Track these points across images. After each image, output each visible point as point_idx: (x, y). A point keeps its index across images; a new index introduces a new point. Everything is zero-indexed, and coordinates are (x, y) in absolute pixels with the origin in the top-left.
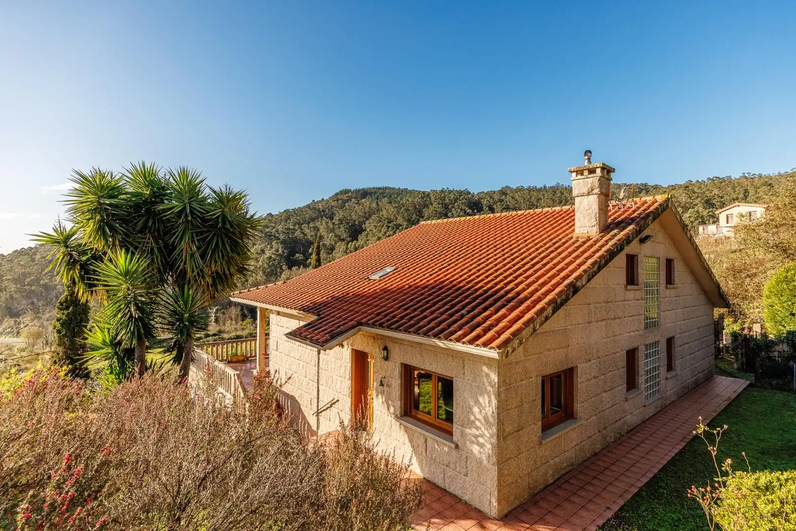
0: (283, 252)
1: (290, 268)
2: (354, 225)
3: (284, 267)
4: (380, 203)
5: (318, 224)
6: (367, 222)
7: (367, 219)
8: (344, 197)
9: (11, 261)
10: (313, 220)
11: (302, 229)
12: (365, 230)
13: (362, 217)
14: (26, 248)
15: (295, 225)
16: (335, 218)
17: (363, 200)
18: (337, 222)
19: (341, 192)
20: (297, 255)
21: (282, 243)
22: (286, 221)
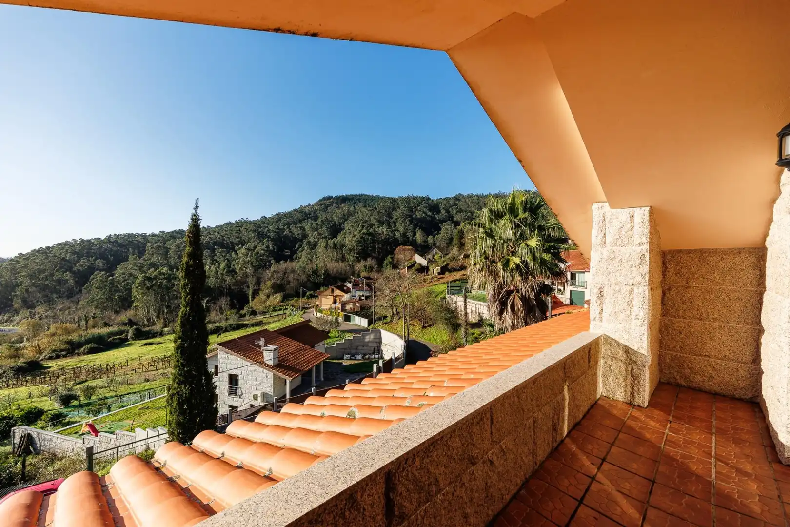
0: (273, 247)
1: (278, 262)
2: (334, 225)
3: (272, 261)
4: (356, 207)
6: (346, 223)
7: (346, 220)
8: (327, 203)
9: (27, 259)
10: (300, 221)
11: (290, 229)
12: (344, 229)
13: (341, 218)
14: (44, 247)
15: (284, 226)
16: (319, 219)
17: (343, 205)
18: (320, 223)
19: (324, 199)
20: (285, 251)
21: (272, 241)
22: (277, 223)
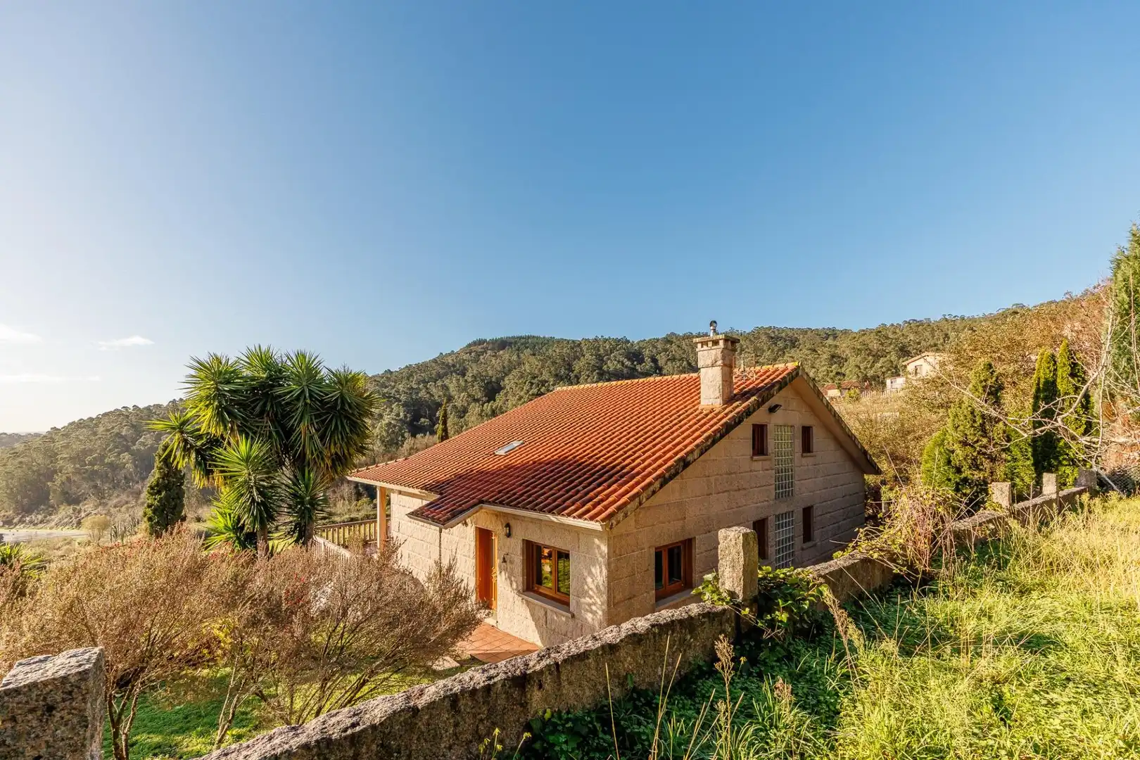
0: (405, 416)
1: (414, 435)
2: (490, 382)
3: (406, 435)
4: (521, 355)
5: (447, 382)
6: (506, 378)
7: (507, 374)
8: (479, 349)
9: (65, 435)
10: (440, 376)
11: (427, 389)
12: (503, 388)
13: (500, 372)
15: (419, 384)
16: (467, 374)
17: (501, 352)
18: (470, 379)
19: (475, 343)
20: (422, 420)
21: (404, 406)
22: (408, 379)
